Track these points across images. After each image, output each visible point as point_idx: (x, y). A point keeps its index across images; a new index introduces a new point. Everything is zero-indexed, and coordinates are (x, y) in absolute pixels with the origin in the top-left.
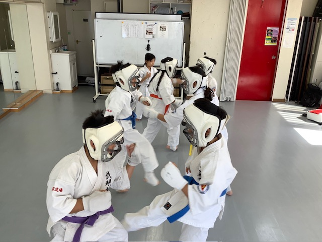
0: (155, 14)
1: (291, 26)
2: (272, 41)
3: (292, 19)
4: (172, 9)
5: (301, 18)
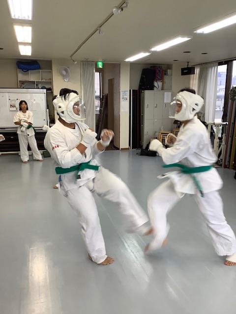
0: (23, 88)
1: (125, 96)
3: (125, 92)
4: (37, 85)
5: (130, 91)
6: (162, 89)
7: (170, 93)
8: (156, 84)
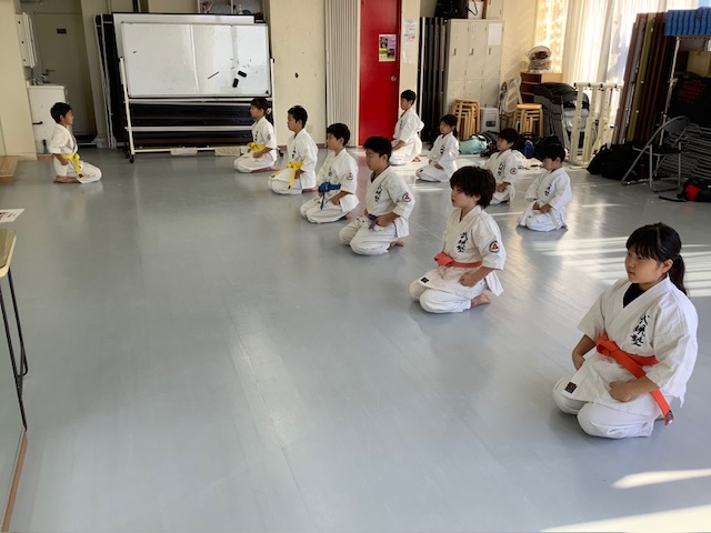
0: (208, 14)
1: (410, 32)
2: (389, 55)
3: (410, 21)
4: (234, 7)
5: (421, 19)
6: (483, 17)
7: (501, 25)
8: (471, 6)
